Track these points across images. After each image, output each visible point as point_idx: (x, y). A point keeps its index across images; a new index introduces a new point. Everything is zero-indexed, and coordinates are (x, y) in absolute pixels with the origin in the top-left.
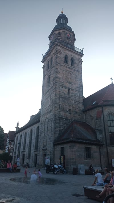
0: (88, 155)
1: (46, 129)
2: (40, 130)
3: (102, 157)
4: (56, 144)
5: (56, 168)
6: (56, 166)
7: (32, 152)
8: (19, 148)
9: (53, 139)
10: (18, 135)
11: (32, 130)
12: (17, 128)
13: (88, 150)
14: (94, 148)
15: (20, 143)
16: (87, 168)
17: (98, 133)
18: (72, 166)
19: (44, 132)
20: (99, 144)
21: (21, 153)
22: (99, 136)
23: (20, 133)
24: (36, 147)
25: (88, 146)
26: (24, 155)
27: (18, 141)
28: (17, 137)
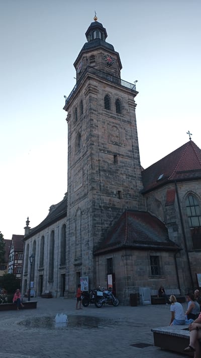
0: (156, 270)
1: (78, 228)
2: (67, 230)
3: (180, 271)
4: (97, 254)
5: (100, 297)
6: (100, 294)
7: (55, 270)
8: (33, 265)
9: (91, 245)
10: (30, 242)
11: (53, 232)
12: (27, 228)
13: (155, 261)
14: (165, 257)
15: (33, 256)
16: (155, 292)
17: (170, 230)
18: (128, 292)
19: (76, 234)
20: (172, 249)
21: (37, 274)
22: (173, 235)
23: (33, 238)
24: (63, 261)
25: (154, 254)
26: (41, 276)
27: (31, 252)
28: (28, 245)
